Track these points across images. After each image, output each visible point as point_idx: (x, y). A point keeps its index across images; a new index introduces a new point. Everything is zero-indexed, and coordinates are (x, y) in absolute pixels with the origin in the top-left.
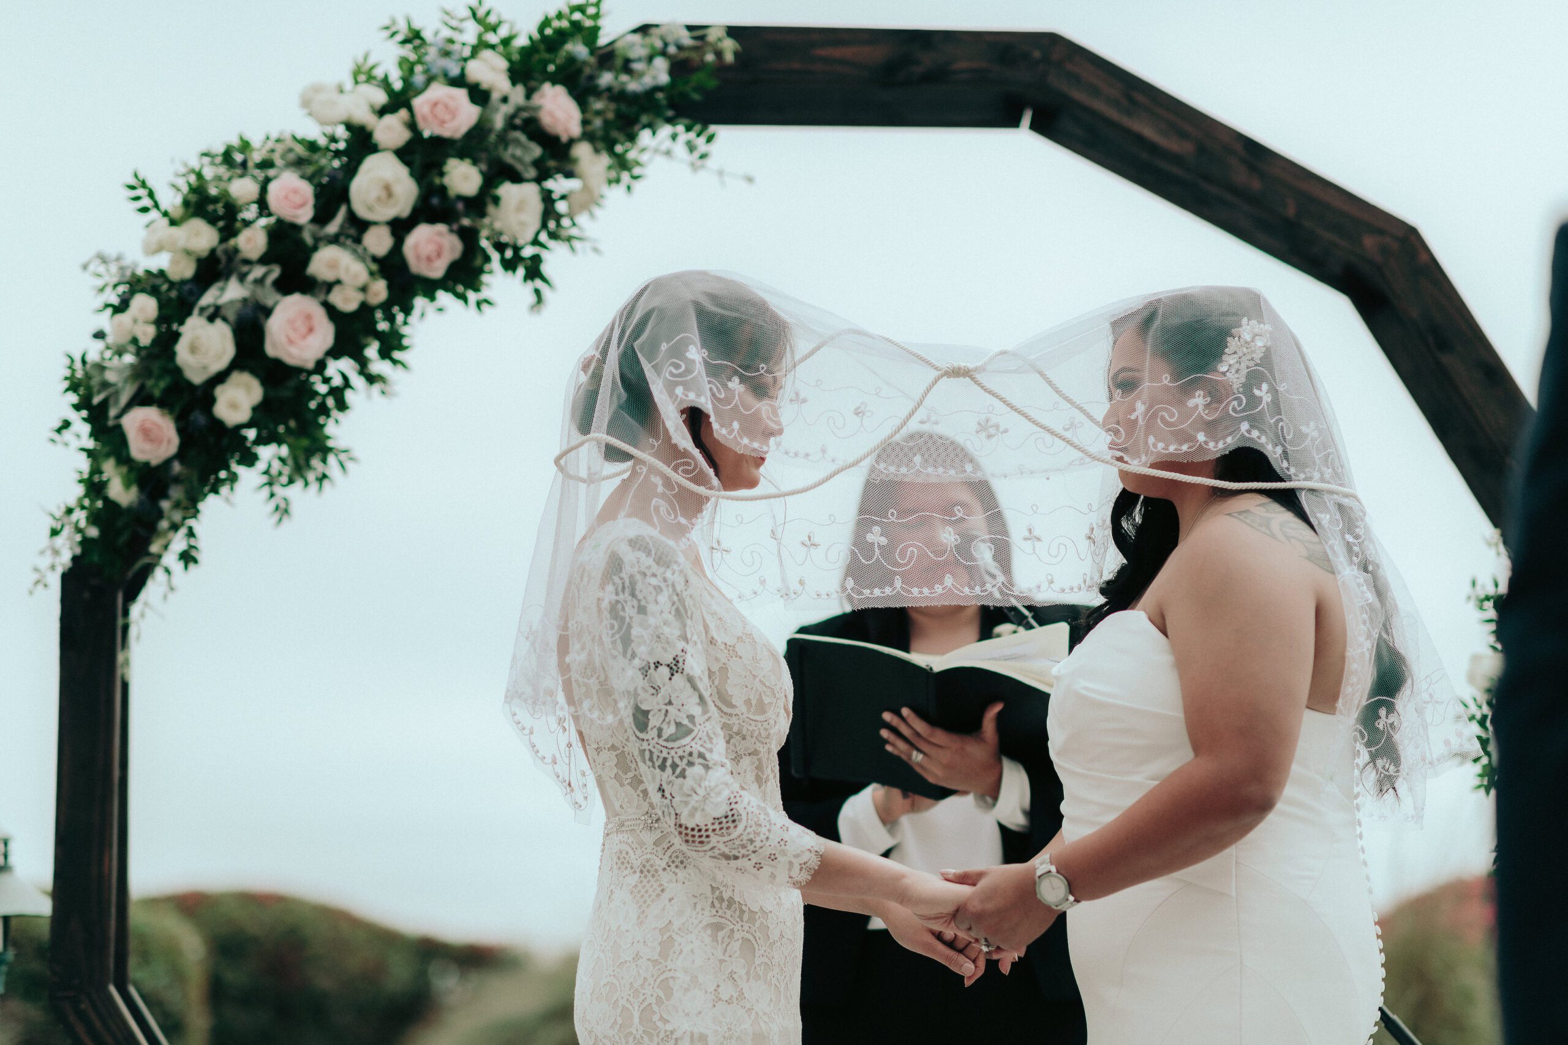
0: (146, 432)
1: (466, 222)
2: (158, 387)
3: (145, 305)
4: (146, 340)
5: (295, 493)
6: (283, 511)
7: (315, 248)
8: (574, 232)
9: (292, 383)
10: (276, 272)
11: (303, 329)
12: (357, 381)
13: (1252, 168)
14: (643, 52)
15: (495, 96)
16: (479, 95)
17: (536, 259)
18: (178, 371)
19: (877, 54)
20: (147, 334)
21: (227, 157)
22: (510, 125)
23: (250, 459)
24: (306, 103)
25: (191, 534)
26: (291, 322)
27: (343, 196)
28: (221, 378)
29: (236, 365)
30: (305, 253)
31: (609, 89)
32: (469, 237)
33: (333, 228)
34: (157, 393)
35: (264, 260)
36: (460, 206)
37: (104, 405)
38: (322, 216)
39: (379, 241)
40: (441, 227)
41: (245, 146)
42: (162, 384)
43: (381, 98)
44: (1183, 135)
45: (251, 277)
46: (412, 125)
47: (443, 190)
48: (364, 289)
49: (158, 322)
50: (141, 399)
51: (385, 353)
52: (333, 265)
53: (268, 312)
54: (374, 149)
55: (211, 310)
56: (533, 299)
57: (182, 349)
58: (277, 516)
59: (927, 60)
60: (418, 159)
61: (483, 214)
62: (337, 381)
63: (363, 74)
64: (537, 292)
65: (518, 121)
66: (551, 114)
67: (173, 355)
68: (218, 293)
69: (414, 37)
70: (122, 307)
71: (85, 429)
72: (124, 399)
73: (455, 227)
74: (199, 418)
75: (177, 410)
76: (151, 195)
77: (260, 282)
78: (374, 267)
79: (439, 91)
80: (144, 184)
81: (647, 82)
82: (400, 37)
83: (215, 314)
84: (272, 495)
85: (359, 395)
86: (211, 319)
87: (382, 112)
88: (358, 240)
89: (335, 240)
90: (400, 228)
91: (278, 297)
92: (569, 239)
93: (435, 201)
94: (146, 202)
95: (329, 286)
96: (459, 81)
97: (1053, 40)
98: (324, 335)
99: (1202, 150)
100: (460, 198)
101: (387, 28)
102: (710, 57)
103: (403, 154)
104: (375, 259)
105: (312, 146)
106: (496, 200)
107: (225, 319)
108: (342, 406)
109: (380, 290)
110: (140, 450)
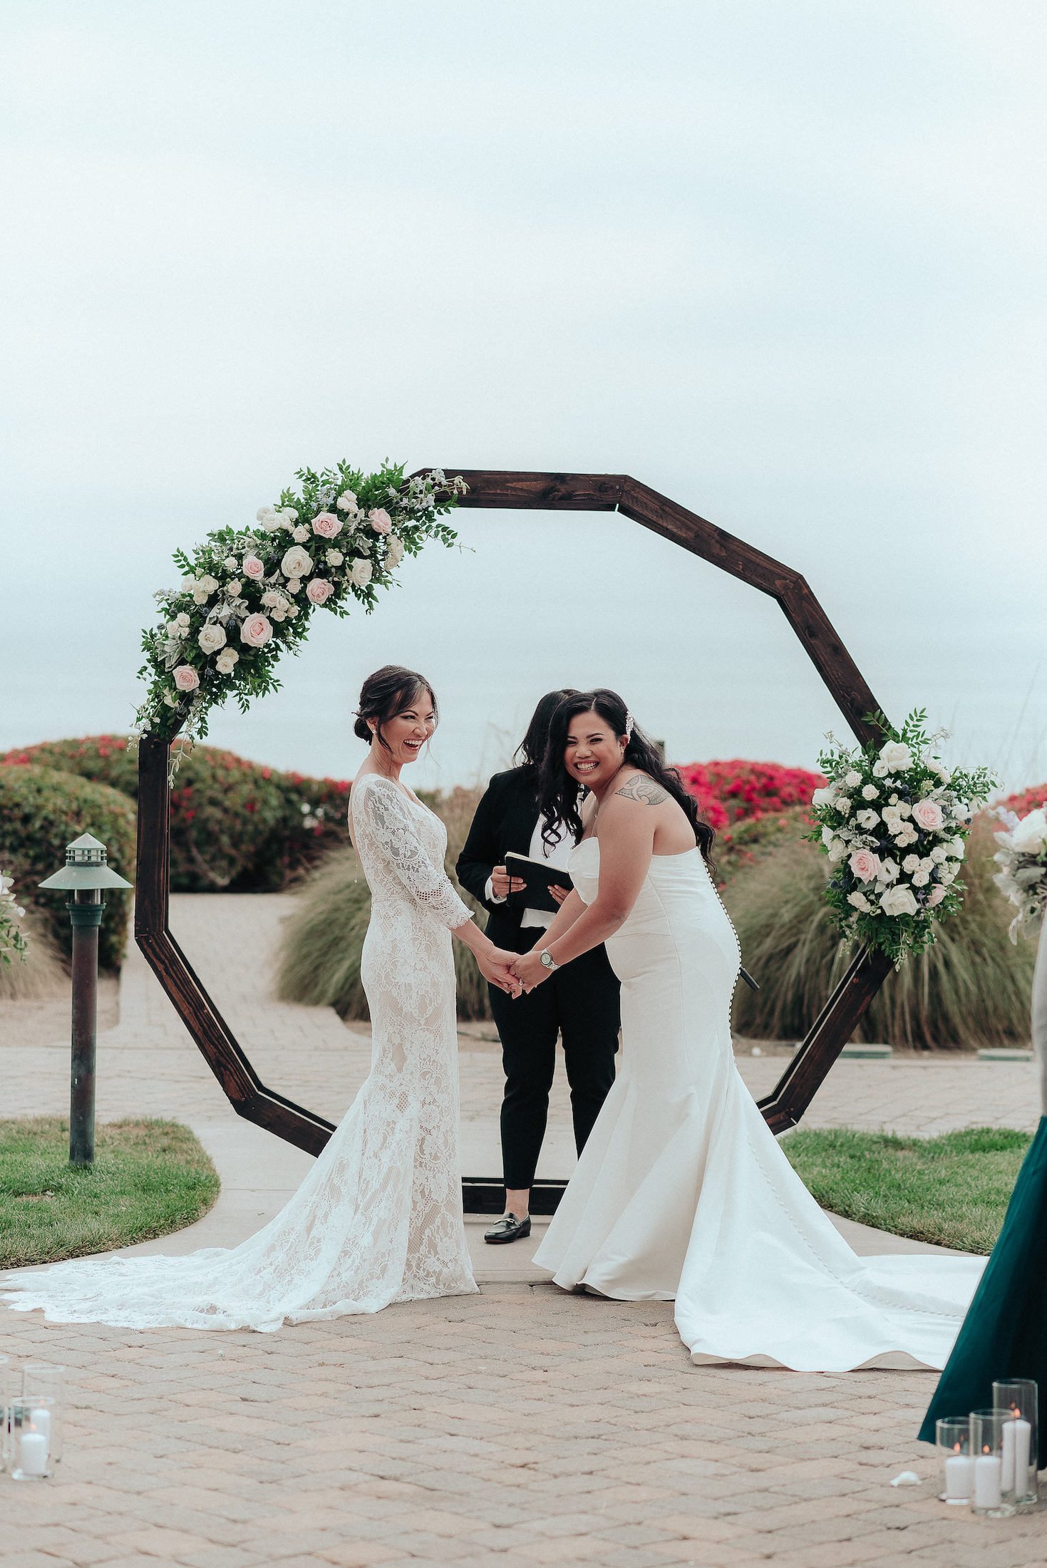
0: (184, 678)
1: (336, 579)
2: (190, 656)
3: (184, 618)
4: (185, 635)
5: (252, 698)
6: (246, 706)
7: (265, 590)
8: (389, 578)
9: (252, 653)
10: (247, 603)
11: (258, 630)
12: (283, 646)
13: (722, 545)
14: (423, 488)
15: (351, 515)
16: (343, 515)
17: (369, 588)
18: (199, 648)
19: (539, 486)
20: (185, 632)
21: (221, 537)
22: (358, 529)
23: (233, 687)
24: (260, 518)
25: (202, 720)
26: (253, 626)
27: (278, 564)
28: (218, 652)
29: (226, 645)
30: (261, 592)
31: (405, 508)
32: (337, 585)
33: (272, 580)
34: (189, 659)
35: (241, 596)
36: (333, 570)
37: (163, 662)
38: (268, 574)
39: (294, 587)
40: (325, 580)
41: (230, 531)
42: (192, 655)
43: (295, 514)
44: (689, 529)
45: (234, 605)
46: (311, 531)
47: (325, 563)
48: (286, 612)
49: (190, 626)
50: (182, 662)
51: (297, 634)
52: (272, 600)
53: (243, 620)
54: (293, 543)
55: (216, 619)
56: (367, 606)
57: (201, 637)
58: (243, 708)
59: (563, 489)
60: (313, 544)
61: (345, 575)
62: (273, 646)
63: (287, 500)
64: (370, 603)
65: (361, 527)
66: (377, 523)
67: (197, 641)
68: (218, 611)
69: (312, 478)
70: (173, 617)
71: (153, 671)
72: (173, 661)
73: (330, 579)
74: (208, 671)
75: (199, 666)
76: (185, 559)
77: (239, 606)
78: (292, 600)
79: (324, 515)
80: (182, 554)
81: (425, 505)
82: (304, 478)
83: (216, 622)
84: (241, 699)
85: (284, 654)
86: (215, 623)
87: (296, 523)
88: (284, 586)
89: (273, 586)
90: (305, 580)
91: (248, 614)
92: (385, 583)
93: (321, 566)
94: (183, 562)
95: (271, 609)
96: (333, 509)
97: (626, 479)
98: (269, 629)
99: (697, 536)
100: (333, 566)
101: (298, 473)
102: (455, 492)
103: (305, 546)
104: (293, 596)
105: (263, 536)
106: (351, 567)
107: (222, 625)
108: (276, 658)
109: (295, 610)
110: (182, 685)
